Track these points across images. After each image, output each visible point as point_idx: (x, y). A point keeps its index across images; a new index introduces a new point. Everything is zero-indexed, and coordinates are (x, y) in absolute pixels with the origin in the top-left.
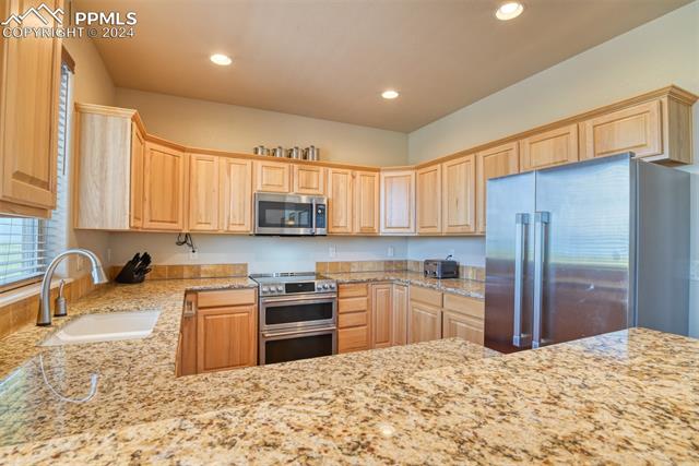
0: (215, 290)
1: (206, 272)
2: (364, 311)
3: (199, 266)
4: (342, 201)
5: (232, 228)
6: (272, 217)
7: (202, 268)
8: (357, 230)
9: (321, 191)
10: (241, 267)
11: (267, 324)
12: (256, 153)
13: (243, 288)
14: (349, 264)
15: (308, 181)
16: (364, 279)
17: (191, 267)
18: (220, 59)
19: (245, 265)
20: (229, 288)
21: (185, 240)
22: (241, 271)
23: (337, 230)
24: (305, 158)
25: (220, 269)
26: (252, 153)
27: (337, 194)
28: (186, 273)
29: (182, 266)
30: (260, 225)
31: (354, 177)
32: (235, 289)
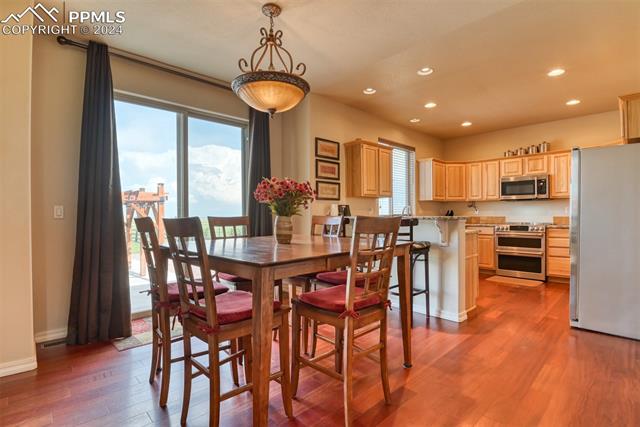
1: (482, 220)
6: (514, 189)
9: (545, 171)
10: (502, 218)
11: (499, 245)
12: (505, 155)
15: (535, 165)
17: (475, 218)
19: (504, 218)
21: (472, 204)
22: (502, 220)
23: (559, 195)
24: (538, 151)
25: (490, 219)
27: (559, 170)
28: (473, 221)
30: (503, 194)
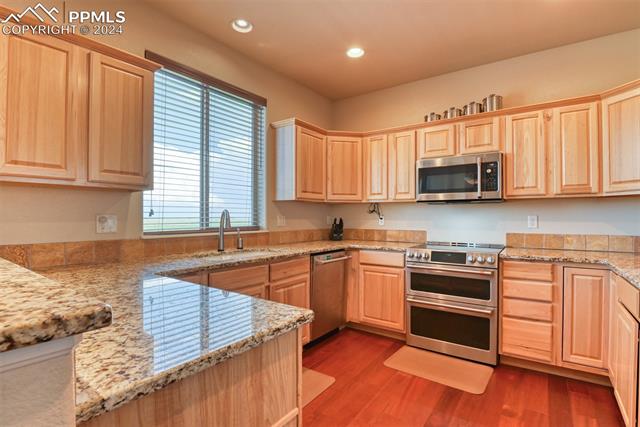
0: (370, 250)
1: (390, 236)
2: (549, 302)
3: (385, 231)
4: (528, 153)
5: (399, 197)
7: (388, 233)
8: (555, 190)
9: (495, 147)
10: (420, 235)
11: (412, 288)
12: (426, 120)
13: (392, 250)
14: (561, 238)
15: (477, 137)
16: (547, 258)
17: (380, 231)
18: (355, 52)
19: (424, 233)
20: (381, 250)
21: (375, 208)
22: (420, 239)
23: (522, 192)
24: (481, 111)
25: (402, 235)
26: (423, 122)
27: (520, 145)
28: (376, 237)
29: (373, 231)
30: (422, 191)
31: (548, 118)
32: (385, 250)
